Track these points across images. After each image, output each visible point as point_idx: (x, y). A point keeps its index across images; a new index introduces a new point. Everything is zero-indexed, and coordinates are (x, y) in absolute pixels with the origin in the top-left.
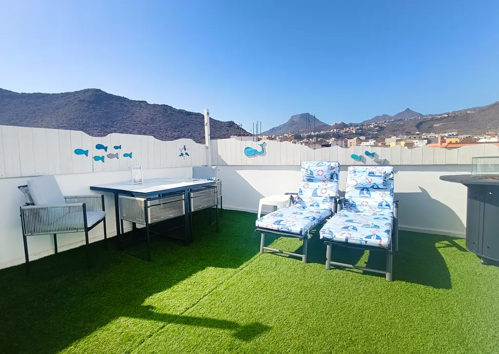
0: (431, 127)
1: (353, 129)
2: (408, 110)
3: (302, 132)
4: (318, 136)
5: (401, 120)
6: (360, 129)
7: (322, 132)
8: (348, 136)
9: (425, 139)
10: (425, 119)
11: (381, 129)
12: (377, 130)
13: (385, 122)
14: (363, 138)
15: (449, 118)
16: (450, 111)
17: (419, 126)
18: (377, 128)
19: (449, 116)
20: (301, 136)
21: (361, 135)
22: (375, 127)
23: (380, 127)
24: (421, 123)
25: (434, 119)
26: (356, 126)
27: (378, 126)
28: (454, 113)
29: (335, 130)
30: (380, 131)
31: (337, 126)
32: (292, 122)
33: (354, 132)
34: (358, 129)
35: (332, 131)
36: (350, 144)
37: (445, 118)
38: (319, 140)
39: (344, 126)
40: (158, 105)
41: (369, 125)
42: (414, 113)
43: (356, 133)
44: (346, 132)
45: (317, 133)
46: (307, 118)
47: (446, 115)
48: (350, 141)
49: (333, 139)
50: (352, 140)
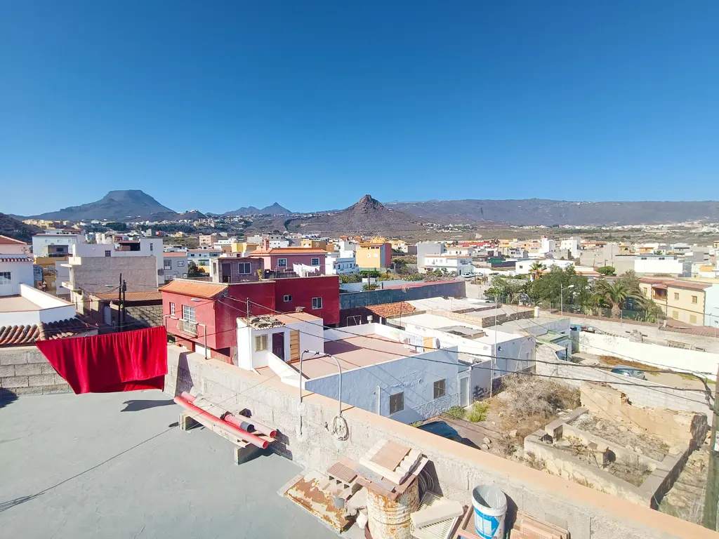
0: (299, 226)
1: (211, 222)
2: (276, 204)
3: (131, 220)
4: (155, 228)
5: (269, 216)
6: (221, 223)
7: (164, 222)
8: (203, 231)
10: (293, 217)
11: (247, 224)
12: (243, 225)
13: (252, 216)
14: (224, 234)
15: (313, 219)
16: (315, 211)
17: (287, 223)
18: (242, 223)
19: (313, 217)
20: (125, 225)
21: (223, 230)
22: (240, 221)
23: (246, 222)
25: (300, 218)
26: (216, 218)
27: (243, 221)
28: (317, 213)
29: (186, 221)
30: (246, 226)
31: (189, 215)
32: (109, 202)
33: (213, 225)
34: (218, 222)
35: (180, 221)
36: (203, 242)
37: (310, 218)
38: (157, 233)
39: (199, 216)
41: (233, 218)
42: (282, 209)
43: (215, 228)
44: (201, 225)
45: (157, 223)
46: (138, 197)
47: (311, 215)
48: (202, 238)
49: (181, 233)
50: (205, 237)
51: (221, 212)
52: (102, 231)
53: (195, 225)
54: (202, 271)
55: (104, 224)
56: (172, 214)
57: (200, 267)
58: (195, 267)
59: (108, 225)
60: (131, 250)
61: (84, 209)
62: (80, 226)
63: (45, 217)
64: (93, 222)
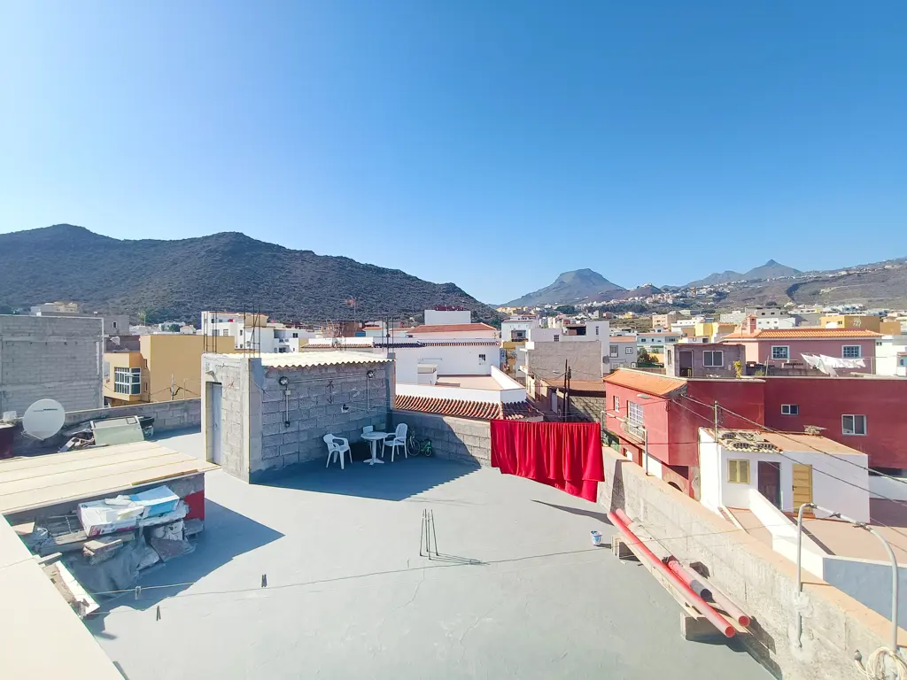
0: (816, 293)
1: (669, 297)
2: (772, 262)
3: (577, 302)
4: (603, 309)
5: (759, 281)
6: (681, 297)
7: (612, 302)
8: (657, 310)
9: (792, 316)
10: (805, 279)
11: (721, 296)
12: (713, 298)
13: (729, 284)
14: (685, 312)
15: (850, 278)
16: (853, 266)
17: (791, 291)
18: (713, 295)
19: (847, 275)
20: (573, 308)
21: (684, 306)
22: (711, 292)
23: (719, 294)
24: (796, 287)
25: (821, 280)
26: (675, 292)
27: (714, 292)
28: (860, 268)
29: (636, 298)
30: (719, 300)
31: (640, 291)
32: (560, 285)
33: (670, 301)
34: (677, 297)
35: (630, 299)
36: (656, 323)
37: (842, 277)
38: (605, 315)
39: (654, 290)
40: (332, 257)
41: (699, 289)
42: (784, 269)
43: (675, 305)
44: (655, 302)
45: (604, 303)
46: (587, 277)
47: (844, 273)
48: (656, 318)
49: (631, 313)
50: (660, 317)
51: (680, 284)
52: (553, 315)
53: (647, 302)
54: (655, 360)
55: (555, 308)
56: (621, 292)
57: (652, 355)
58: (645, 356)
59: (558, 309)
60: (578, 334)
61: (539, 294)
62: (536, 312)
63: (510, 304)
64: (546, 306)
